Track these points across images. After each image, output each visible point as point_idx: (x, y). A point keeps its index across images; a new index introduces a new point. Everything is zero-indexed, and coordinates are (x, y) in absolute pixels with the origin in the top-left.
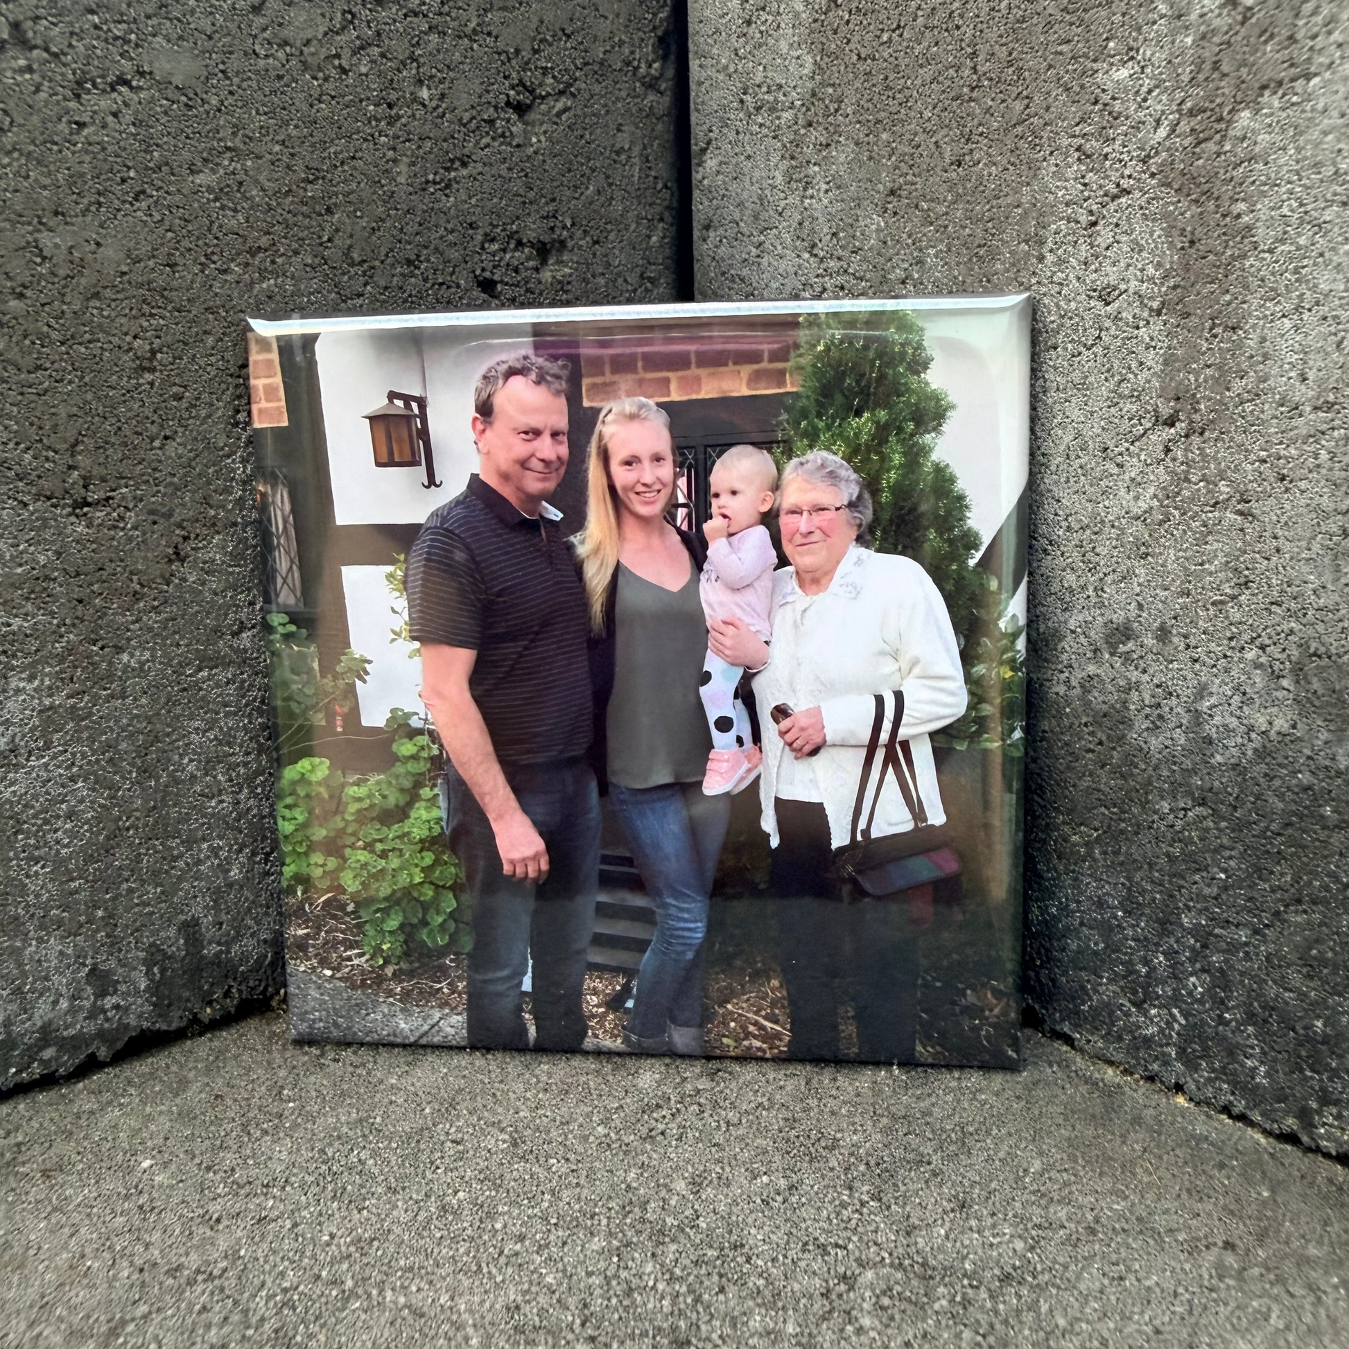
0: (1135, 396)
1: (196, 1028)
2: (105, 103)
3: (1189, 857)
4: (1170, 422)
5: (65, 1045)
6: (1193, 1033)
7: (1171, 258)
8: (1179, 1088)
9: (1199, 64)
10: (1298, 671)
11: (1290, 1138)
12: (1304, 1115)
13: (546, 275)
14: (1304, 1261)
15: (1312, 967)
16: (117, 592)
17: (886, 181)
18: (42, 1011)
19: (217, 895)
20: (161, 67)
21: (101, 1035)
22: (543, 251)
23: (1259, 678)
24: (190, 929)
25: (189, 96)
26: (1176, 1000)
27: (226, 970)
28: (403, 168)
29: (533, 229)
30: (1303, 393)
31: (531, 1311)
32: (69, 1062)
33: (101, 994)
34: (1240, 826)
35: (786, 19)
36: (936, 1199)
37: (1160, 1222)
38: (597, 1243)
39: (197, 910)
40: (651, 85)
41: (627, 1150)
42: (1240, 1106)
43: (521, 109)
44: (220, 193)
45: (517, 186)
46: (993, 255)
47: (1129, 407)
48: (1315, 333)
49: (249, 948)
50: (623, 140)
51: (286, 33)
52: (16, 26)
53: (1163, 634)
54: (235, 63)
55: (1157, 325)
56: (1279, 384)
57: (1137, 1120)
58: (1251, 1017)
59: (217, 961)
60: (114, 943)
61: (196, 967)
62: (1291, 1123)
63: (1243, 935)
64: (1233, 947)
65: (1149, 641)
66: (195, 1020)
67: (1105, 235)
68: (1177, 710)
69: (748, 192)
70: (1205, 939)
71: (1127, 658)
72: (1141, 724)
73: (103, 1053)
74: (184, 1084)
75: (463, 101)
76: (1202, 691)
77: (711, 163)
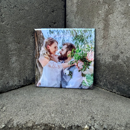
0: (101, 36)
1: (27, 85)
2: (22, 11)
3: (104, 71)
4: (104, 38)
5: (17, 86)
6: (104, 84)
7: (104, 26)
8: (103, 88)
9: (106, 11)
10: (112, 57)
11: (111, 91)
12: (112, 90)
13: (55, 25)
14: (111, 99)
15: (113, 79)
16: (22, 50)
17: (82, 19)
18: (15, 83)
19: (28, 75)
20: (26, 8)
21: (19, 85)
22: (54, 23)
23: (110, 57)
24: (26, 77)
25: (28, 11)
26: (103, 82)
27: (29, 81)
28: (44, 17)
29: (54, 21)
30: (113, 36)
31: (56, 103)
32: (17, 87)
33: (20, 82)
34: (108, 68)
35: (74, 5)
36: (85, 96)
37: (101, 97)
38: (60, 99)
39: (27, 76)
40: (63, 10)
41: (62, 93)
42: (108, 89)
43: (53, 12)
44: (30, 18)
45: (53, 18)
46: (90, 25)
47: (101, 37)
48: (114, 32)
49: (31, 79)
50: (61, 14)
51: (35, 6)
52: (15, 5)
53: (103, 54)
54: (31, 8)
55: (103, 31)
56: (111, 35)
57: (100, 91)
58: (108, 83)
59: (28, 80)
60: (21, 78)
61: (27, 80)
62: (111, 90)
63: (108, 77)
64: (107, 77)
65: (102, 55)
66: (27, 84)
67: (99, 24)
68: (104, 60)
69: (71, 19)
70: (105, 77)
71: (100, 56)
72: (101, 61)
73: (20, 87)
74: (26, 89)
75: (48, 11)
76: (105, 58)
77: (68, 16)
